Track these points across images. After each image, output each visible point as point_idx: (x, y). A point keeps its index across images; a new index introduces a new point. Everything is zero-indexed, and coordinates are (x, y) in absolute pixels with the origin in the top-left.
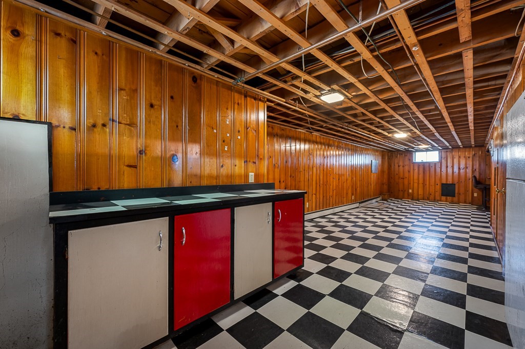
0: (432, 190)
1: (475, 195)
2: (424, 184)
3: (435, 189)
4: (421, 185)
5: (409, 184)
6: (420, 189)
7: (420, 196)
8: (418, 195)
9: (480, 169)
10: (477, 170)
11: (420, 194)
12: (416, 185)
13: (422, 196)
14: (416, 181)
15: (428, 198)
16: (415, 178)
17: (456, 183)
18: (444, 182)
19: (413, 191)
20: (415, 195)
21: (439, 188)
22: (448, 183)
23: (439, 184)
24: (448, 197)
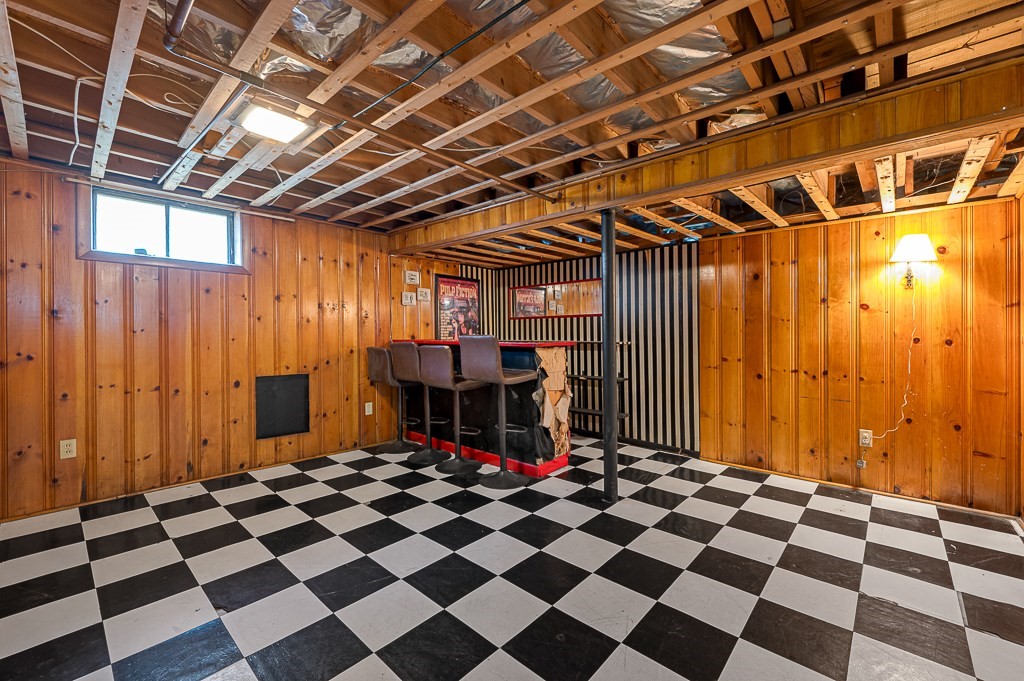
0: (212, 418)
1: (369, 409)
2: (165, 391)
3: (226, 411)
4: (146, 402)
5: (55, 400)
6: (139, 425)
7: (140, 471)
8: (129, 462)
9: (377, 314)
10: (371, 317)
11: (139, 452)
12: (110, 403)
13: (155, 465)
14: (109, 374)
15: (190, 467)
16: (103, 357)
17: (310, 369)
18: (267, 370)
19: (90, 441)
20: (109, 468)
21: (244, 402)
22: (284, 372)
23: (244, 383)
24: (285, 440)
